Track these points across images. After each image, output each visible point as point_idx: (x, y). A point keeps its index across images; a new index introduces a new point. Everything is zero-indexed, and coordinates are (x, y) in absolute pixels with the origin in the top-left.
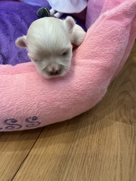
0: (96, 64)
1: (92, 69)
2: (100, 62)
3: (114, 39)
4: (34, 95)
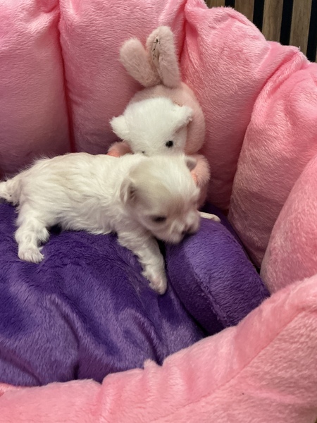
0: (289, 405)
1: (281, 416)
2: (299, 402)
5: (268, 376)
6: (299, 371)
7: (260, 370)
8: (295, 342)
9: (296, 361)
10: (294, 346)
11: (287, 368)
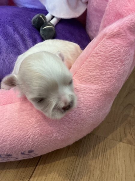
1: (91, 95)
2: (100, 88)
3: (116, 61)
4: (28, 128)
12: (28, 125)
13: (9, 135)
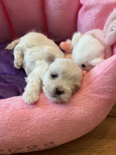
0: (104, 99)
1: (100, 102)
2: (108, 97)
5: (97, 88)
6: (109, 86)
7: (93, 86)
8: (109, 75)
9: (108, 82)
10: (108, 76)
11: (105, 85)
12: (52, 123)
13: (38, 131)
